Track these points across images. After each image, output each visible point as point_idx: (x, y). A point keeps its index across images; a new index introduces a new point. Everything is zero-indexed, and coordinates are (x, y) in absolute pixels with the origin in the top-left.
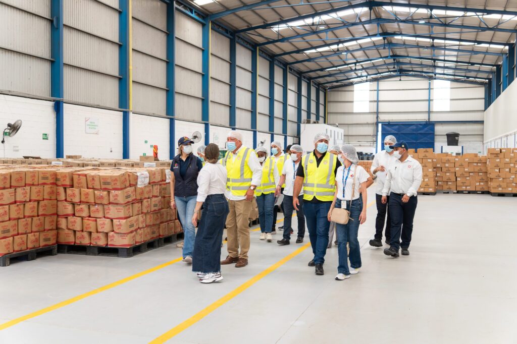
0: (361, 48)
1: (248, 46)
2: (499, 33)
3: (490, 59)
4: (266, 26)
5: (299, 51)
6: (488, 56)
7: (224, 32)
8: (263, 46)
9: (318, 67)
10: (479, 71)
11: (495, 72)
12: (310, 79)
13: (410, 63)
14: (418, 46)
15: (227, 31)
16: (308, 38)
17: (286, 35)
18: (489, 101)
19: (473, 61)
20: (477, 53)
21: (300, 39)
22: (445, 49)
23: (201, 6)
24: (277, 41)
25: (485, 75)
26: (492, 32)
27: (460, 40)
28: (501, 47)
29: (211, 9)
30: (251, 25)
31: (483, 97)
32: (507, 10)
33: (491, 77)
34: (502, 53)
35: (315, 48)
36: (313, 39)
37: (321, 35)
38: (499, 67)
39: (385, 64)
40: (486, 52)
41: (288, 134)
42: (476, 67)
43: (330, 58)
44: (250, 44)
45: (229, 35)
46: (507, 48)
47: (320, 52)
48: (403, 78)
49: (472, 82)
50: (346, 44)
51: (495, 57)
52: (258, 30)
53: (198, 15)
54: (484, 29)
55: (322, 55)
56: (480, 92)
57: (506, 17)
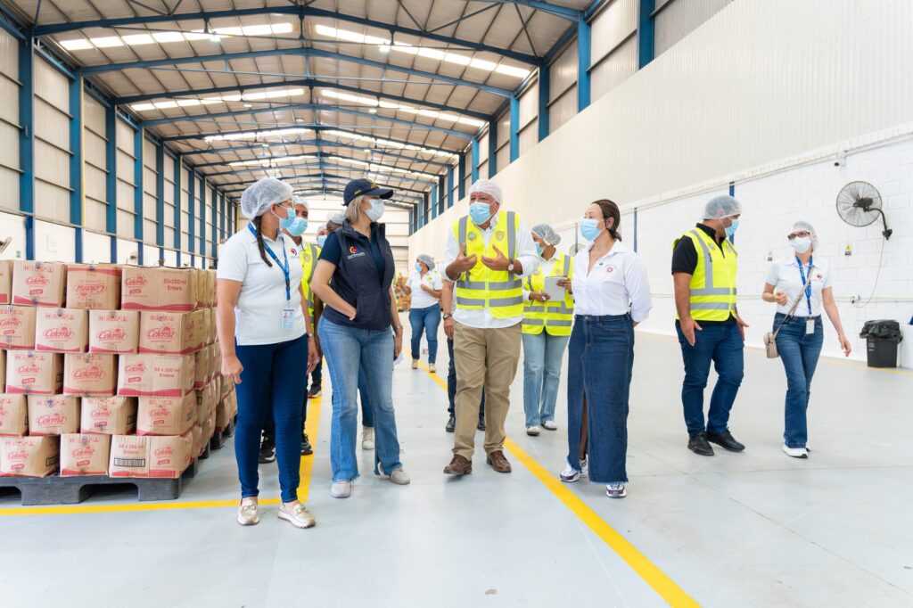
0: (291, 166)
1: (171, 154)
2: (431, 165)
3: (419, 187)
4: (200, 137)
5: (224, 163)
6: (417, 184)
7: (151, 139)
8: (187, 156)
9: (239, 181)
10: (406, 196)
11: (421, 198)
12: (224, 192)
13: (337, 183)
14: (351, 169)
15: (155, 137)
16: (238, 152)
17: (216, 147)
18: (414, 227)
19: (401, 186)
20: (408, 180)
21: (231, 152)
22: (378, 173)
23: (138, 112)
24: (205, 152)
25: (410, 200)
26: (425, 164)
27: (394, 167)
28: (431, 177)
29: (146, 115)
30: (183, 133)
31: (408, 221)
32: (443, 148)
33: (417, 202)
34: (431, 182)
35: (242, 161)
36: (245, 153)
37: (254, 150)
38: (426, 195)
39: (311, 182)
40: (417, 180)
41: (206, 256)
42: (404, 192)
43: (254, 173)
44: (174, 153)
45: (156, 143)
46: (437, 178)
47: (246, 166)
48: (328, 197)
49: (397, 206)
50: (276, 160)
51: (424, 185)
52: (190, 141)
53: (132, 120)
54: (420, 161)
55: (248, 169)
56: (405, 216)
57: (441, 154)
